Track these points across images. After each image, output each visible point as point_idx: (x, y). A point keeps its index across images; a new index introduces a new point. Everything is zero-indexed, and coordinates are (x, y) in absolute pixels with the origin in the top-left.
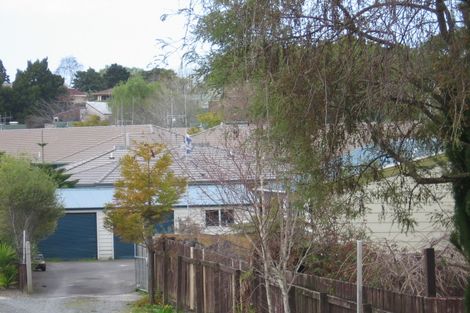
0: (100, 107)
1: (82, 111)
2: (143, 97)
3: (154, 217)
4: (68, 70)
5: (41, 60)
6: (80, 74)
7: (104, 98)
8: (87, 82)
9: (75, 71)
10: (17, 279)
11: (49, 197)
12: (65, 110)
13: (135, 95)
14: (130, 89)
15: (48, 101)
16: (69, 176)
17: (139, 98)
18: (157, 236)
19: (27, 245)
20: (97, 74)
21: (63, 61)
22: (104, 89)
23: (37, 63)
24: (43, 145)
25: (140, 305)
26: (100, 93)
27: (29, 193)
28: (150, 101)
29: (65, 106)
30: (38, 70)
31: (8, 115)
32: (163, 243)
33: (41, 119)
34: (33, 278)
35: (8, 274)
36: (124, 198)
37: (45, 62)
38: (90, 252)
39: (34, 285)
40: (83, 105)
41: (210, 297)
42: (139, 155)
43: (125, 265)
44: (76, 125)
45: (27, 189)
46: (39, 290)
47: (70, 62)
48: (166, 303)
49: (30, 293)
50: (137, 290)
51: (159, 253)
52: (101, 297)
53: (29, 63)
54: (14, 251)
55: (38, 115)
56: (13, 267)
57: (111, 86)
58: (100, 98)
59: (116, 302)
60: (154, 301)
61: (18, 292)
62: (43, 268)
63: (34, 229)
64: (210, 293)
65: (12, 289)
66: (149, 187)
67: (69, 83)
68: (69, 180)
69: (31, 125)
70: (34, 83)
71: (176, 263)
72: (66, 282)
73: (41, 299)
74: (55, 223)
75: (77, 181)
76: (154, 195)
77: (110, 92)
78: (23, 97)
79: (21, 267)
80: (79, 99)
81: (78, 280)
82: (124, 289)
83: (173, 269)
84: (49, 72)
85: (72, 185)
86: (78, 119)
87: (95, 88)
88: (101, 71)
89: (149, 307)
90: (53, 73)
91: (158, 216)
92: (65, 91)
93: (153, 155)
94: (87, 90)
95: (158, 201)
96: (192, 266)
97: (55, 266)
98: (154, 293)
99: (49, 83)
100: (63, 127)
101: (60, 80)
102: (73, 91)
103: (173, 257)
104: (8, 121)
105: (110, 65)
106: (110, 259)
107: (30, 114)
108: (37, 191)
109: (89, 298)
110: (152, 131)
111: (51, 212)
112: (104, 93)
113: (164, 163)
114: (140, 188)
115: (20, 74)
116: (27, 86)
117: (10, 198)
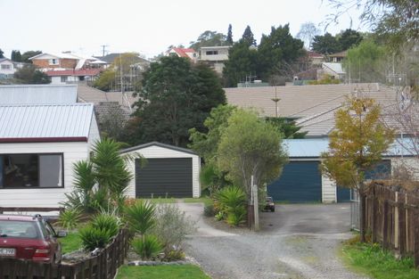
0: (335, 68)
1: (319, 71)
2: (374, 59)
3: (365, 164)
4: (307, 35)
5: (283, 26)
6: (318, 38)
7: (339, 59)
8: (324, 45)
9: (313, 36)
10: (246, 218)
11: (275, 146)
12: (304, 70)
13: (366, 56)
14: (361, 51)
15: (289, 63)
16: (299, 128)
17: (370, 59)
18: (368, 182)
19: (254, 188)
20: (333, 38)
21: (303, 26)
22: (339, 52)
23: (280, 28)
24: (277, 100)
25: (352, 243)
26: (335, 55)
27: (257, 142)
28: (379, 62)
29: (304, 66)
30: (281, 35)
31: (253, 74)
32: (373, 188)
33: (282, 78)
34: (260, 218)
35: (238, 214)
36: (337, 147)
37: (287, 27)
38: (316, 196)
39: (260, 223)
40: (320, 66)
41: (411, 237)
42: (352, 109)
43: (345, 208)
44: (311, 83)
45: (255, 139)
46: (266, 228)
47: (309, 27)
48: (375, 241)
49: (257, 231)
50: (352, 230)
51: (370, 196)
52: (319, 235)
53: (273, 28)
54: (244, 193)
55: (280, 74)
56: (243, 207)
57: (345, 49)
58: (335, 60)
59: (332, 240)
60: (364, 240)
61: (247, 230)
62: (272, 209)
63: (261, 175)
64: (412, 233)
65: (241, 227)
66: (360, 137)
67: (307, 46)
68: (299, 132)
69: (273, 84)
70: (277, 46)
71: (383, 206)
72: (291, 222)
73: (266, 236)
74: (281, 170)
75: (306, 133)
76: (365, 145)
77: (345, 54)
78: (267, 59)
79: (249, 207)
80: (316, 60)
81: (302, 220)
82: (341, 229)
83: (381, 211)
84: (290, 37)
85: (301, 136)
86: (315, 78)
87: (331, 51)
88: (337, 35)
89: (359, 245)
90: (294, 37)
91: (368, 164)
92: (304, 53)
93: (364, 110)
94: (324, 53)
95: (368, 150)
96: (396, 209)
97: (283, 208)
98: (364, 233)
99: (290, 47)
100: (300, 85)
101: (299, 43)
102: (312, 54)
103: (381, 200)
104: (253, 80)
105: (345, 30)
106: (333, 202)
107: (273, 73)
108: (264, 141)
109: (307, 236)
110: (378, 89)
111: (276, 160)
112: (339, 55)
113: (374, 116)
114: (352, 138)
115: (264, 38)
116: (271, 49)
117: (240, 146)
